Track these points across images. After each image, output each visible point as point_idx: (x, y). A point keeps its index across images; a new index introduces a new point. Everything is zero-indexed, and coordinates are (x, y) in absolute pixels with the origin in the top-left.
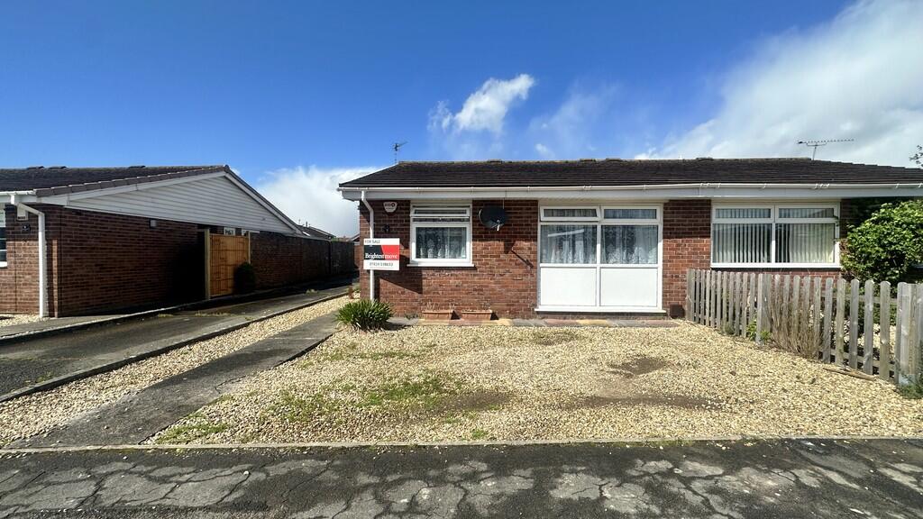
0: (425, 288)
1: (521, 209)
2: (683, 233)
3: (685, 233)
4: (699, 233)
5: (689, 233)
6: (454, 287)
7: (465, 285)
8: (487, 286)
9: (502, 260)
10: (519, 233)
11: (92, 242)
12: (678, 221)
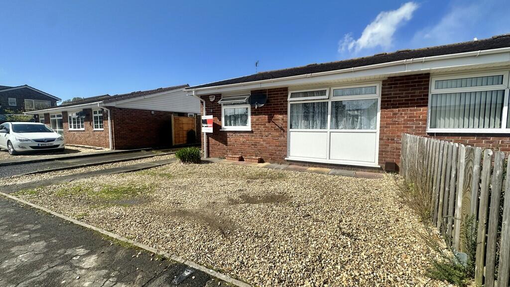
0: (229, 143)
1: (278, 94)
2: (399, 104)
3: (403, 104)
4: (416, 103)
5: (405, 104)
6: (242, 143)
7: (247, 142)
8: (259, 143)
9: (266, 127)
10: (277, 109)
11: (127, 121)
12: (395, 94)
